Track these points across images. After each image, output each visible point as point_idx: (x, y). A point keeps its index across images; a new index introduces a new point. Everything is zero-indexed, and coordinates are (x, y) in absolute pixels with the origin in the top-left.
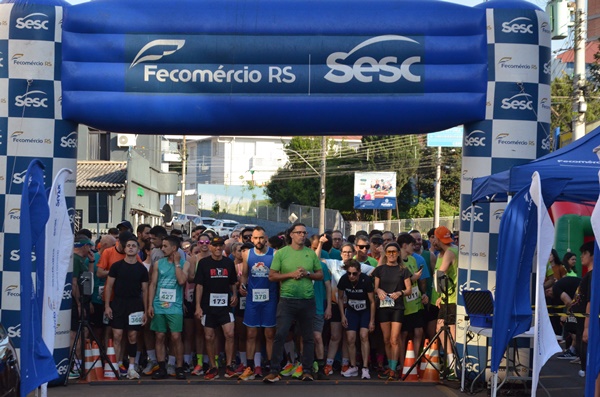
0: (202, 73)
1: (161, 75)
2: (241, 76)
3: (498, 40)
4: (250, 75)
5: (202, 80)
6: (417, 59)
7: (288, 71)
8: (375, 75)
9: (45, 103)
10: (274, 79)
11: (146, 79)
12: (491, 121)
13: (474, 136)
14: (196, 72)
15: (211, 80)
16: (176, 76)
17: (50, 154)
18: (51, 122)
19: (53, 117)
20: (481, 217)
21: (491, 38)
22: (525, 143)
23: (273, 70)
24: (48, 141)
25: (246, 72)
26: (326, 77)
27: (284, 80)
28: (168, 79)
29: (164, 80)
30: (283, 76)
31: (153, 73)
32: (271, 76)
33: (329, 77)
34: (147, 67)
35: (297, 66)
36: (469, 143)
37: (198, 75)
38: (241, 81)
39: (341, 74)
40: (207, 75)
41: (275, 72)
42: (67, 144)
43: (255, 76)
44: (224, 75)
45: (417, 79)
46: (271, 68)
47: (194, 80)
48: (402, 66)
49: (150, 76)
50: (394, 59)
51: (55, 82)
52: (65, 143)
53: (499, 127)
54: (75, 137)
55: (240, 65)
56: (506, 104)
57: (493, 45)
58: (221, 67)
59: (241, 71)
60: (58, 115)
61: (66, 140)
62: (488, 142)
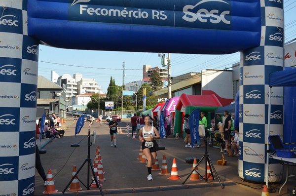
0: (115, 11)
1: (90, 11)
2: (137, 14)
3: (266, 5)
4: (142, 14)
5: (115, 15)
6: (228, 12)
7: (163, 13)
8: (208, 19)
9: (16, 23)
10: (155, 17)
11: (81, 13)
12: (264, 46)
13: (253, 55)
14: (111, 10)
15: (119, 15)
16: (99, 12)
17: (20, 57)
18: (21, 36)
19: (21, 33)
20: (259, 96)
21: (263, 4)
22: (280, 58)
23: (155, 12)
24: (18, 48)
25: (140, 12)
26: (183, 18)
27: (161, 18)
28: (94, 13)
29: (92, 14)
30: (160, 16)
31: (85, 9)
32: (154, 16)
33: (185, 18)
34: (81, 6)
35: (167, 11)
36: (249, 58)
37: (112, 12)
38: (137, 17)
39: (191, 17)
40: (117, 13)
41: (156, 13)
42: (31, 51)
43: (145, 15)
44: (127, 13)
45: (228, 22)
46: (153, 11)
47: (110, 15)
48: (221, 15)
49: (83, 11)
50: (217, 11)
51: (23, 11)
52: (30, 50)
53: (268, 49)
54: (36, 48)
55: (136, 9)
56: (272, 38)
57: (264, 7)
58: (125, 8)
59: (137, 12)
60: (25, 32)
61: (31, 49)
62: (262, 57)
